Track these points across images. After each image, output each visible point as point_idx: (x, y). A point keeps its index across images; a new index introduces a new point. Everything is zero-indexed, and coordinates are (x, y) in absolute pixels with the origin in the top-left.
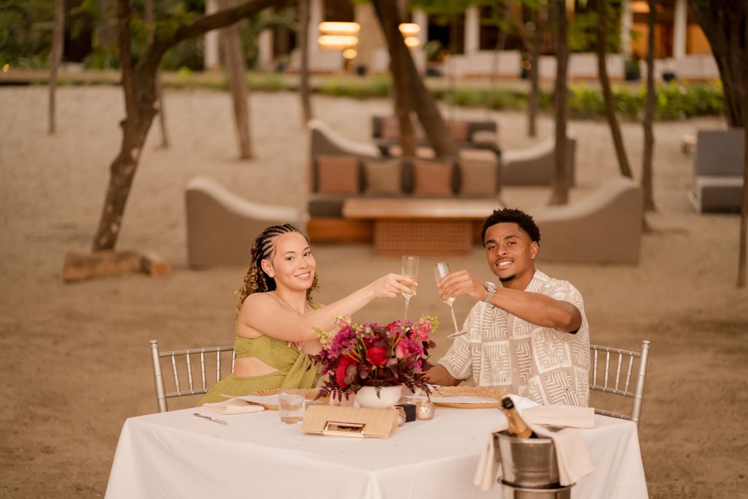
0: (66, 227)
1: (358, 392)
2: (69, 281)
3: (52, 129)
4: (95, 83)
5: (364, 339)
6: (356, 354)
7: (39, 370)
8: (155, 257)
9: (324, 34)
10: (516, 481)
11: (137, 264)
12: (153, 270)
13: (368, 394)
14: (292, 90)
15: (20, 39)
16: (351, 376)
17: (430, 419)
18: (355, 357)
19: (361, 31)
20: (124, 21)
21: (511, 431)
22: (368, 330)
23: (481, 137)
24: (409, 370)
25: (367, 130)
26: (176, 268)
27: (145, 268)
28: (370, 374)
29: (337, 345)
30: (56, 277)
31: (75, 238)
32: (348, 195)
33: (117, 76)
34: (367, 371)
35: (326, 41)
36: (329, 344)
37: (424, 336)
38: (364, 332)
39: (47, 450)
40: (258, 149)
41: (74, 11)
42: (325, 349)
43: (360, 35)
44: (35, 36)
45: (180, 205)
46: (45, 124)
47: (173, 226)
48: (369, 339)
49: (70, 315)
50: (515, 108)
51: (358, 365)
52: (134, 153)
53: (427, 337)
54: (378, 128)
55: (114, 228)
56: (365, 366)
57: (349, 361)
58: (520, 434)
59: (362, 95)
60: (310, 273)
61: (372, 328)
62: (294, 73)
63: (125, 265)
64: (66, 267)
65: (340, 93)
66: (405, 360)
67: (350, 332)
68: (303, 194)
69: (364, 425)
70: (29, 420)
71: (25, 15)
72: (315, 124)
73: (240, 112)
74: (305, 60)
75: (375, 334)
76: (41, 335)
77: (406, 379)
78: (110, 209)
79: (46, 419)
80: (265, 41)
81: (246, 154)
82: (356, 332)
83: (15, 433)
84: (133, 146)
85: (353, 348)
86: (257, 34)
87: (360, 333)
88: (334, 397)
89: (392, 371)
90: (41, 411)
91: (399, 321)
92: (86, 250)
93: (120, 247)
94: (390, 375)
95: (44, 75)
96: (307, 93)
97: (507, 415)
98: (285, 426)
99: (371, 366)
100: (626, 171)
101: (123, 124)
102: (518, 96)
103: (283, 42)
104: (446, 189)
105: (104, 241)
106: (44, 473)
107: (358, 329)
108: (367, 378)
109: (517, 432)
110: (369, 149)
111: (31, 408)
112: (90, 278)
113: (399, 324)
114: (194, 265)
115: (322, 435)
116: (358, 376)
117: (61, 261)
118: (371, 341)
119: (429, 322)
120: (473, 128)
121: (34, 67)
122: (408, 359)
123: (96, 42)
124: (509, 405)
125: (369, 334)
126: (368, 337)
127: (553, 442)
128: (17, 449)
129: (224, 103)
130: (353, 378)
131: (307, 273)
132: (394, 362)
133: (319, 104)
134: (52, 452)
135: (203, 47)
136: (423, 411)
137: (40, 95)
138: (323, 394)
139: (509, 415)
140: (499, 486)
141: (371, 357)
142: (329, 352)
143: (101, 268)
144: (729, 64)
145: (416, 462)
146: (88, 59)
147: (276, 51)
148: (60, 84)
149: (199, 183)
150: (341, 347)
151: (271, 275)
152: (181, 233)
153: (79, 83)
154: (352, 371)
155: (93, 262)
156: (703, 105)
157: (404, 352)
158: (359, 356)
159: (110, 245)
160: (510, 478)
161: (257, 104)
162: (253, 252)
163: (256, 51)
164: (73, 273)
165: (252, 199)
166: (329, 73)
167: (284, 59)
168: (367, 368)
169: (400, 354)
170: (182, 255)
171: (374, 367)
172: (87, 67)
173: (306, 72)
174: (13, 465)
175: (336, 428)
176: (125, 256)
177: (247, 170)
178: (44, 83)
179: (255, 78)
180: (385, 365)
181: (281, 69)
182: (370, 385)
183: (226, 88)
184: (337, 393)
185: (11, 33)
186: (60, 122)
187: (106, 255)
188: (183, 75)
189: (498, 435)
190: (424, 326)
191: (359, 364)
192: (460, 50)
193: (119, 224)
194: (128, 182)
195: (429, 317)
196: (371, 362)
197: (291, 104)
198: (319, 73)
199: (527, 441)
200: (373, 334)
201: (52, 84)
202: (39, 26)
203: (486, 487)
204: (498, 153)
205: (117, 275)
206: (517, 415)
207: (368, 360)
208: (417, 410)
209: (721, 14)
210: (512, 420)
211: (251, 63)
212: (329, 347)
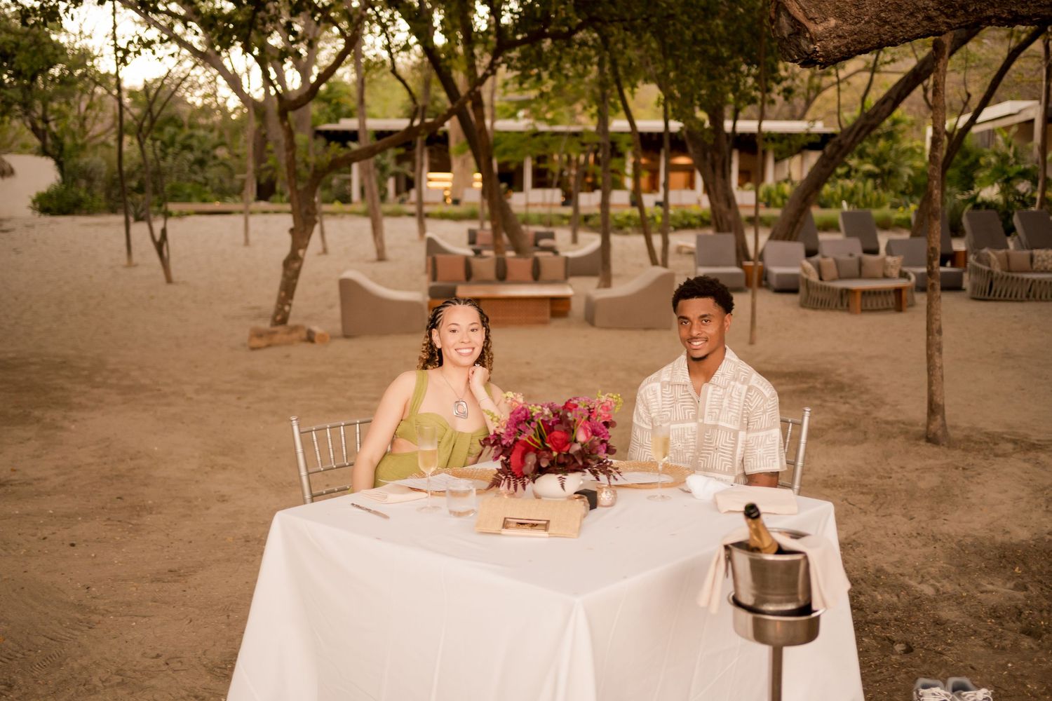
0: (254, 308)
1: (536, 481)
2: (253, 349)
3: (247, 242)
4: (277, 212)
5: (542, 421)
6: (535, 440)
7: (223, 422)
8: (317, 329)
9: (430, 180)
10: (755, 604)
11: (304, 335)
12: (316, 339)
13: (549, 483)
14: (412, 215)
15: (227, 185)
16: (531, 466)
17: (612, 505)
18: (533, 441)
19: (454, 178)
20: (290, 153)
21: (752, 544)
22: (547, 411)
23: (543, 242)
24: (593, 454)
25: (465, 238)
26: (333, 337)
27: (310, 338)
28: (550, 462)
29: (513, 429)
30: (244, 345)
31: (260, 316)
32: (460, 282)
33: (288, 207)
34: (548, 458)
35: (431, 184)
36: (502, 427)
37: (607, 416)
38: (542, 414)
39: (223, 499)
40: (389, 253)
41: (263, 166)
42: (498, 433)
43: (453, 181)
44: (237, 183)
45: (335, 291)
46: (241, 239)
47: (331, 307)
48: (548, 421)
49: (252, 375)
50: (561, 225)
51: (536, 451)
52: (301, 252)
53: (609, 417)
54: (472, 238)
55: (287, 308)
56: (545, 452)
57: (527, 449)
58: (765, 549)
59: (458, 218)
60: (473, 349)
61: (551, 409)
62: (412, 204)
63: (295, 335)
64: (250, 339)
65: (443, 216)
66: (588, 444)
67: (526, 413)
68: (425, 282)
69: (548, 521)
70: (209, 469)
71: (230, 169)
72: (428, 234)
73: (376, 229)
74: (420, 194)
75: (554, 415)
76: (228, 392)
77: (589, 464)
78: (283, 294)
79: (224, 468)
80: (391, 184)
81: (381, 258)
82: (534, 414)
83: (197, 482)
84: (300, 248)
85: (531, 433)
86: (386, 180)
87: (538, 415)
88: (509, 487)
89: (576, 457)
90: (221, 460)
91: (575, 399)
92: (265, 325)
93: (291, 322)
94: (572, 461)
95: (240, 206)
96: (422, 216)
97: (750, 526)
98: (455, 521)
99: (551, 452)
100: (654, 262)
101: (292, 231)
102: (563, 217)
103: (403, 185)
104: (529, 277)
105: (279, 318)
106: (217, 524)
107: (536, 410)
108: (548, 467)
109: (761, 547)
110: (467, 251)
111: (212, 457)
112: (269, 346)
113: (575, 402)
114: (347, 336)
115: (500, 534)
116: (538, 464)
117: (247, 333)
118: (550, 424)
119: (611, 399)
120: (539, 236)
121: (236, 202)
122: (591, 443)
123: (278, 187)
124: (754, 515)
125: (548, 416)
126: (546, 419)
127: (806, 557)
128: (196, 498)
129: (366, 223)
130: (533, 468)
131: (469, 348)
132: (577, 447)
133: (429, 223)
134: (227, 501)
135: (350, 190)
136: (604, 497)
137: (238, 220)
138: (496, 483)
139: (754, 526)
140: (731, 608)
141: (550, 442)
142: (503, 436)
143: (277, 338)
144: (715, 189)
145: (625, 577)
146: (272, 198)
147: (398, 192)
148: (252, 213)
149: (349, 274)
150: (517, 430)
151: (439, 346)
152: (337, 311)
153: (265, 212)
154: (531, 459)
155: (271, 334)
156: (686, 222)
157: (587, 435)
158: (539, 441)
159: (284, 321)
160: (747, 599)
161: (388, 224)
162: (430, 320)
163: (386, 190)
164: (257, 342)
165: (387, 286)
166: (435, 204)
167: (404, 195)
168: (547, 455)
169: (581, 437)
170: (338, 327)
171: (555, 454)
172: (273, 202)
173: (420, 203)
174: (190, 516)
175: (514, 525)
176: (295, 328)
177: (382, 267)
178: (241, 212)
179: (387, 208)
180: (568, 451)
181: (402, 201)
182: (551, 472)
183: (366, 214)
184: (512, 482)
185: (221, 181)
186: (252, 237)
187: (280, 328)
188: (337, 206)
189: (731, 546)
190: (605, 405)
191: (537, 449)
192: (521, 189)
193: (290, 305)
194: (297, 273)
195: (611, 395)
196: (553, 449)
197: (412, 224)
198: (428, 204)
199: (770, 557)
200: (551, 416)
201: (247, 213)
202: (239, 176)
203: (714, 609)
204: (556, 253)
205: (289, 343)
206: (763, 525)
207: (548, 445)
208: (599, 496)
209: (709, 155)
210: (757, 532)
211: (383, 198)
212: (502, 431)
